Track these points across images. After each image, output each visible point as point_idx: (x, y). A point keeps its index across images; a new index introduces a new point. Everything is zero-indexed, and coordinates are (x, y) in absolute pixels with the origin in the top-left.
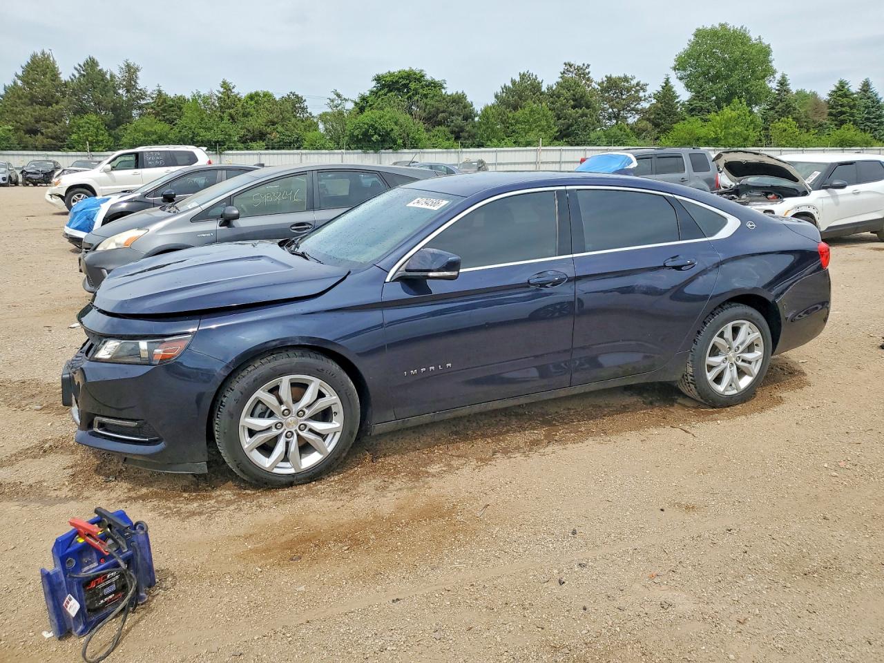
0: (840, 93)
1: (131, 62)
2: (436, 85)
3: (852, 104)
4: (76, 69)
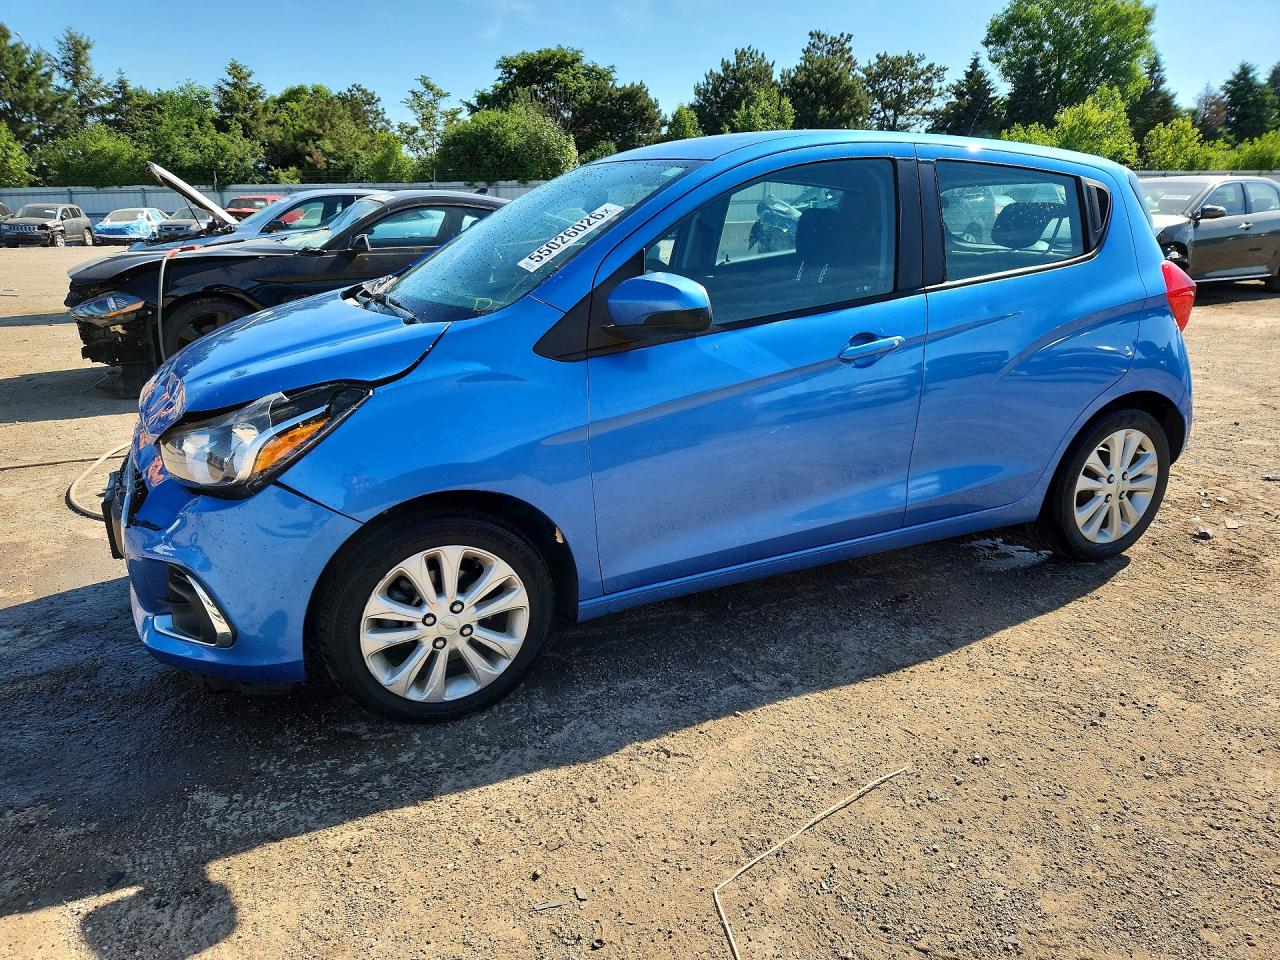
0: (1242, 84)
1: (78, 32)
2: (599, 74)
3: (1260, 101)
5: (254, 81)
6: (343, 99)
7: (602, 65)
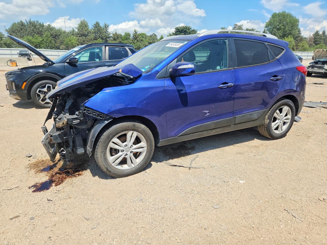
0: (317, 34)
1: (106, 23)
3: (320, 38)
4: (92, 25)
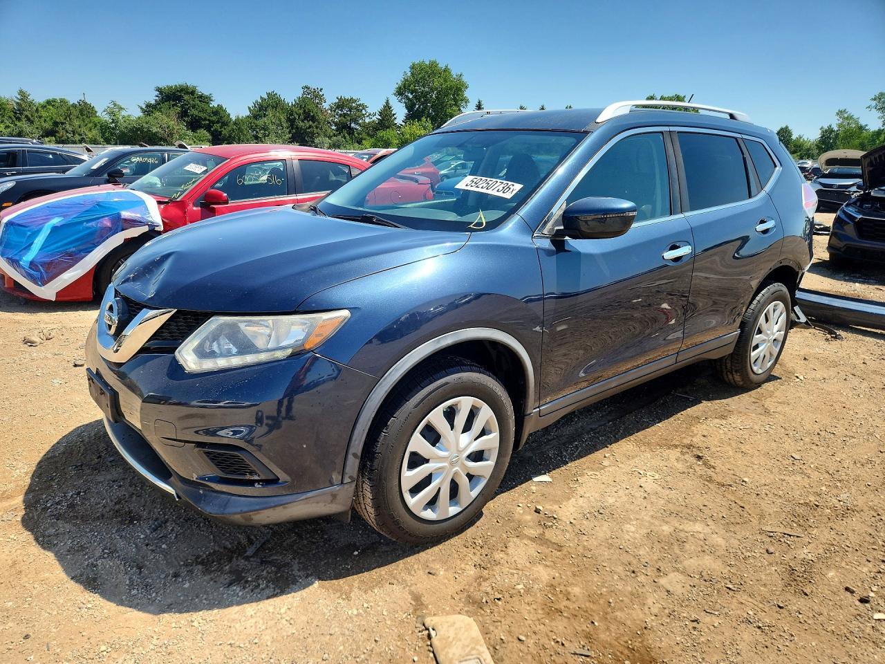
2: (205, 99)
5: (30, 98)
6: (74, 106)
7: (206, 93)
